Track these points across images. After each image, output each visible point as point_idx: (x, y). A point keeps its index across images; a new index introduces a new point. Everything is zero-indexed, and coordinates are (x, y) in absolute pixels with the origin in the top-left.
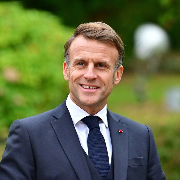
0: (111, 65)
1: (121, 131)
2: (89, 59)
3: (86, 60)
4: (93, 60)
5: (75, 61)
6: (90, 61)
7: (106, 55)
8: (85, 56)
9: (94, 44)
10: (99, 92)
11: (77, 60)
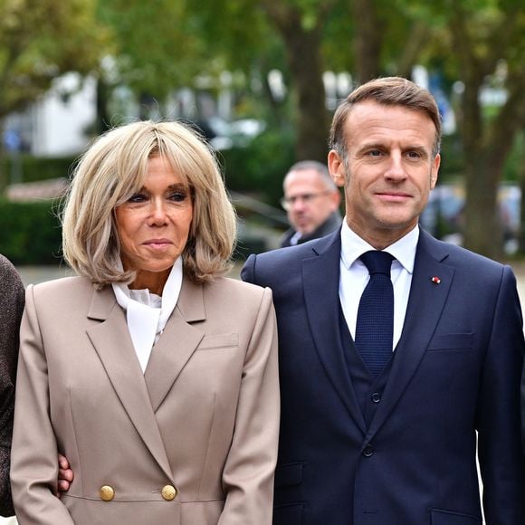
0: (429, 152)
1: (435, 281)
2: (392, 142)
3: (387, 144)
4: (399, 144)
5: (362, 147)
6: (393, 146)
7: (420, 135)
8: (383, 136)
9: (399, 115)
10: (411, 202)
11: (368, 147)
